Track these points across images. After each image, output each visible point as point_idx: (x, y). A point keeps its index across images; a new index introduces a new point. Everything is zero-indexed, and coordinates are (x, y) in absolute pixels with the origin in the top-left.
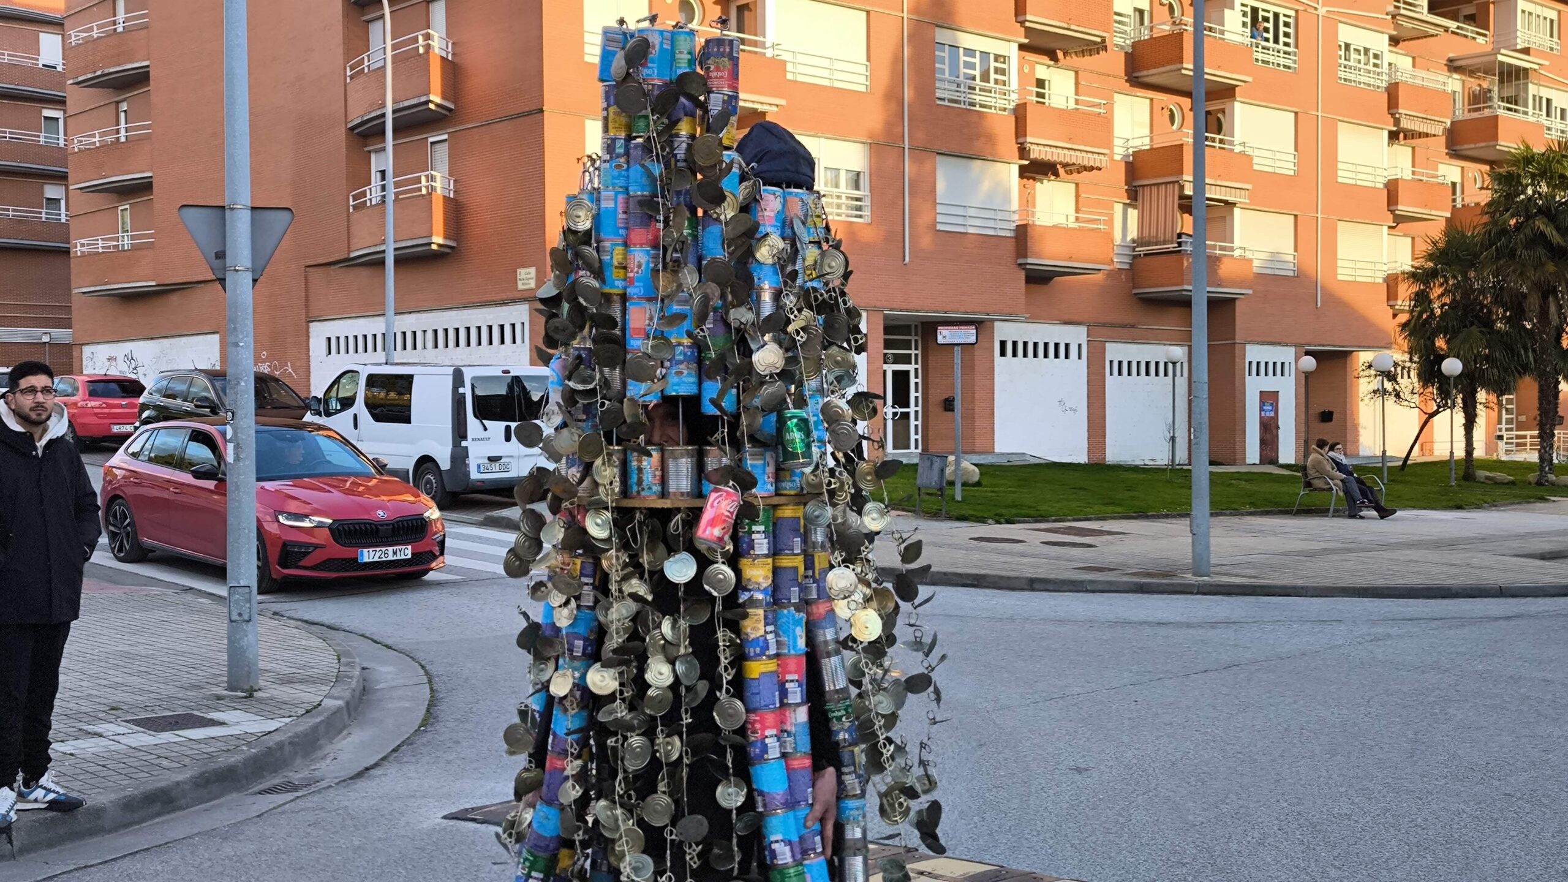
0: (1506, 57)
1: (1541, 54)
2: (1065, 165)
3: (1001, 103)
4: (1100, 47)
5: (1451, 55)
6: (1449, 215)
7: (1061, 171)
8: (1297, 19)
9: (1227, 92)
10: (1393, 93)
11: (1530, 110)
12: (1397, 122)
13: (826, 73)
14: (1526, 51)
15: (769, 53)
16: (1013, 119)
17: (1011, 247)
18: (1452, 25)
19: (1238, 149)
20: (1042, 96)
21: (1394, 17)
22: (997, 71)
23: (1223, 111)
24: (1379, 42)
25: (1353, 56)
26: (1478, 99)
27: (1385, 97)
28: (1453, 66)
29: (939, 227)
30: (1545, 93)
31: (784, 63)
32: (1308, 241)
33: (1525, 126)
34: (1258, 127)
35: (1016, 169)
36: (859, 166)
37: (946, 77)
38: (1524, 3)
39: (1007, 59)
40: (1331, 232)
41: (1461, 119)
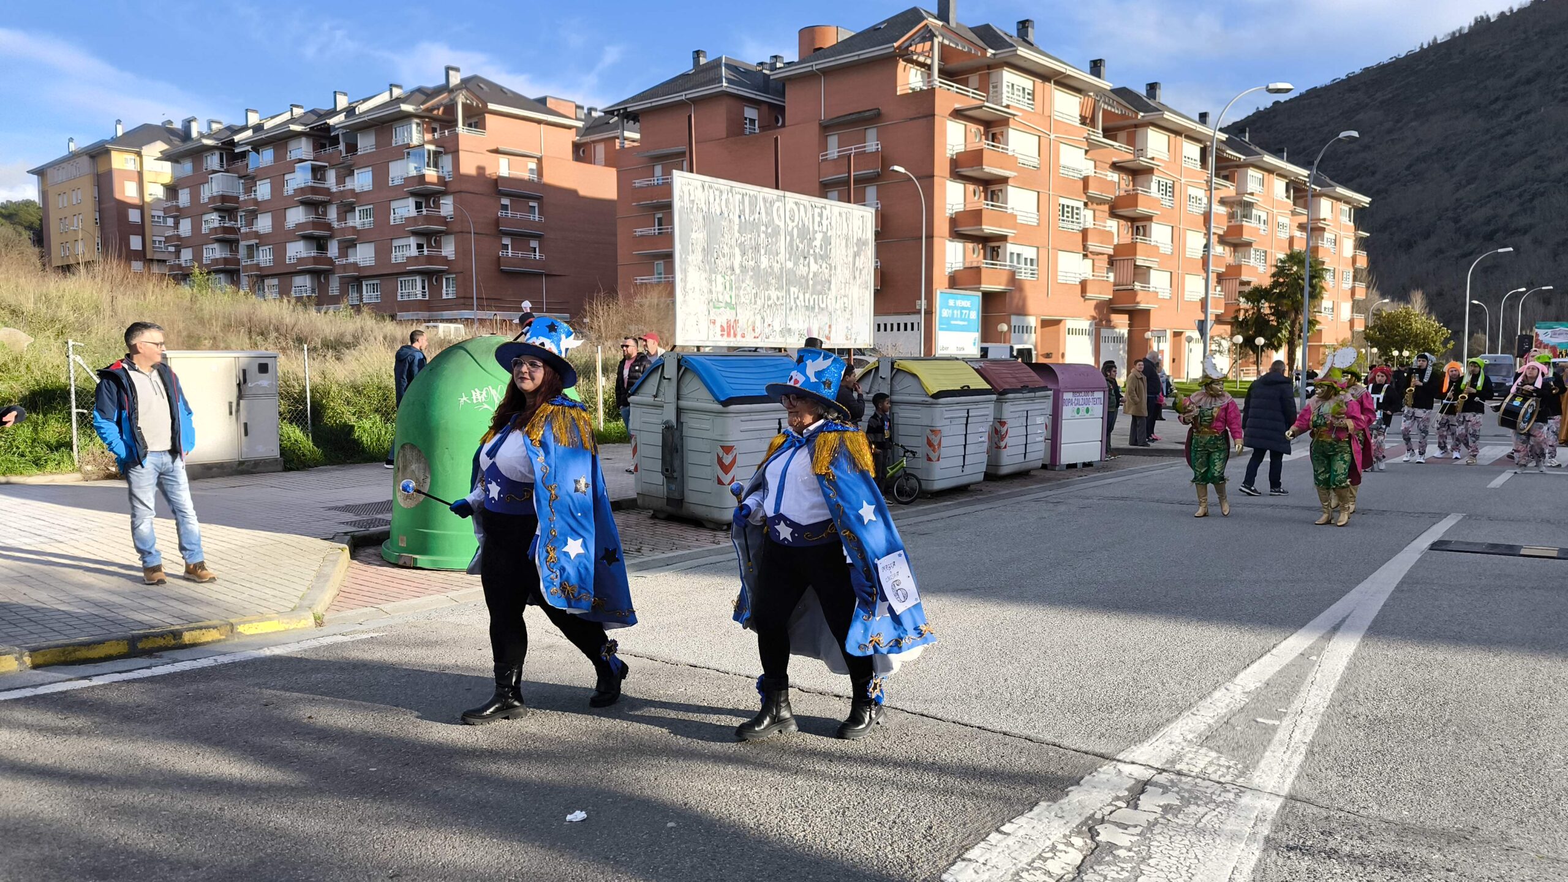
0: (1247, 198)
1: (1258, 195)
3: (1078, 228)
4: (1109, 201)
5: (1222, 196)
6: (1224, 270)
8: (1173, 185)
9: (1149, 218)
10: (1205, 216)
11: (1253, 221)
13: (1026, 219)
14: (1252, 194)
15: (1010, 211)
16: (1081, 234)
18: (1223, 182)
19: (1152, 243)
22: (1077, 214)
23: (1144, 227)
24: (1201, 193)
25: (1192, 200)
26: (1232, 216)
27: (1201, 217)
28: (1223, 202)
29: (1059, 281)
30: (1260, 213)
31: (1016, 216)
32: (1176, 283)
33: (1251, 228)
34: (1159, 233)
35: (1081, 255)
36: (1034, 257)
37: (1061, 218)
38: (1251, 172)
39: (1078, 208)
40: (1183, 279)
41: (1228, 227)
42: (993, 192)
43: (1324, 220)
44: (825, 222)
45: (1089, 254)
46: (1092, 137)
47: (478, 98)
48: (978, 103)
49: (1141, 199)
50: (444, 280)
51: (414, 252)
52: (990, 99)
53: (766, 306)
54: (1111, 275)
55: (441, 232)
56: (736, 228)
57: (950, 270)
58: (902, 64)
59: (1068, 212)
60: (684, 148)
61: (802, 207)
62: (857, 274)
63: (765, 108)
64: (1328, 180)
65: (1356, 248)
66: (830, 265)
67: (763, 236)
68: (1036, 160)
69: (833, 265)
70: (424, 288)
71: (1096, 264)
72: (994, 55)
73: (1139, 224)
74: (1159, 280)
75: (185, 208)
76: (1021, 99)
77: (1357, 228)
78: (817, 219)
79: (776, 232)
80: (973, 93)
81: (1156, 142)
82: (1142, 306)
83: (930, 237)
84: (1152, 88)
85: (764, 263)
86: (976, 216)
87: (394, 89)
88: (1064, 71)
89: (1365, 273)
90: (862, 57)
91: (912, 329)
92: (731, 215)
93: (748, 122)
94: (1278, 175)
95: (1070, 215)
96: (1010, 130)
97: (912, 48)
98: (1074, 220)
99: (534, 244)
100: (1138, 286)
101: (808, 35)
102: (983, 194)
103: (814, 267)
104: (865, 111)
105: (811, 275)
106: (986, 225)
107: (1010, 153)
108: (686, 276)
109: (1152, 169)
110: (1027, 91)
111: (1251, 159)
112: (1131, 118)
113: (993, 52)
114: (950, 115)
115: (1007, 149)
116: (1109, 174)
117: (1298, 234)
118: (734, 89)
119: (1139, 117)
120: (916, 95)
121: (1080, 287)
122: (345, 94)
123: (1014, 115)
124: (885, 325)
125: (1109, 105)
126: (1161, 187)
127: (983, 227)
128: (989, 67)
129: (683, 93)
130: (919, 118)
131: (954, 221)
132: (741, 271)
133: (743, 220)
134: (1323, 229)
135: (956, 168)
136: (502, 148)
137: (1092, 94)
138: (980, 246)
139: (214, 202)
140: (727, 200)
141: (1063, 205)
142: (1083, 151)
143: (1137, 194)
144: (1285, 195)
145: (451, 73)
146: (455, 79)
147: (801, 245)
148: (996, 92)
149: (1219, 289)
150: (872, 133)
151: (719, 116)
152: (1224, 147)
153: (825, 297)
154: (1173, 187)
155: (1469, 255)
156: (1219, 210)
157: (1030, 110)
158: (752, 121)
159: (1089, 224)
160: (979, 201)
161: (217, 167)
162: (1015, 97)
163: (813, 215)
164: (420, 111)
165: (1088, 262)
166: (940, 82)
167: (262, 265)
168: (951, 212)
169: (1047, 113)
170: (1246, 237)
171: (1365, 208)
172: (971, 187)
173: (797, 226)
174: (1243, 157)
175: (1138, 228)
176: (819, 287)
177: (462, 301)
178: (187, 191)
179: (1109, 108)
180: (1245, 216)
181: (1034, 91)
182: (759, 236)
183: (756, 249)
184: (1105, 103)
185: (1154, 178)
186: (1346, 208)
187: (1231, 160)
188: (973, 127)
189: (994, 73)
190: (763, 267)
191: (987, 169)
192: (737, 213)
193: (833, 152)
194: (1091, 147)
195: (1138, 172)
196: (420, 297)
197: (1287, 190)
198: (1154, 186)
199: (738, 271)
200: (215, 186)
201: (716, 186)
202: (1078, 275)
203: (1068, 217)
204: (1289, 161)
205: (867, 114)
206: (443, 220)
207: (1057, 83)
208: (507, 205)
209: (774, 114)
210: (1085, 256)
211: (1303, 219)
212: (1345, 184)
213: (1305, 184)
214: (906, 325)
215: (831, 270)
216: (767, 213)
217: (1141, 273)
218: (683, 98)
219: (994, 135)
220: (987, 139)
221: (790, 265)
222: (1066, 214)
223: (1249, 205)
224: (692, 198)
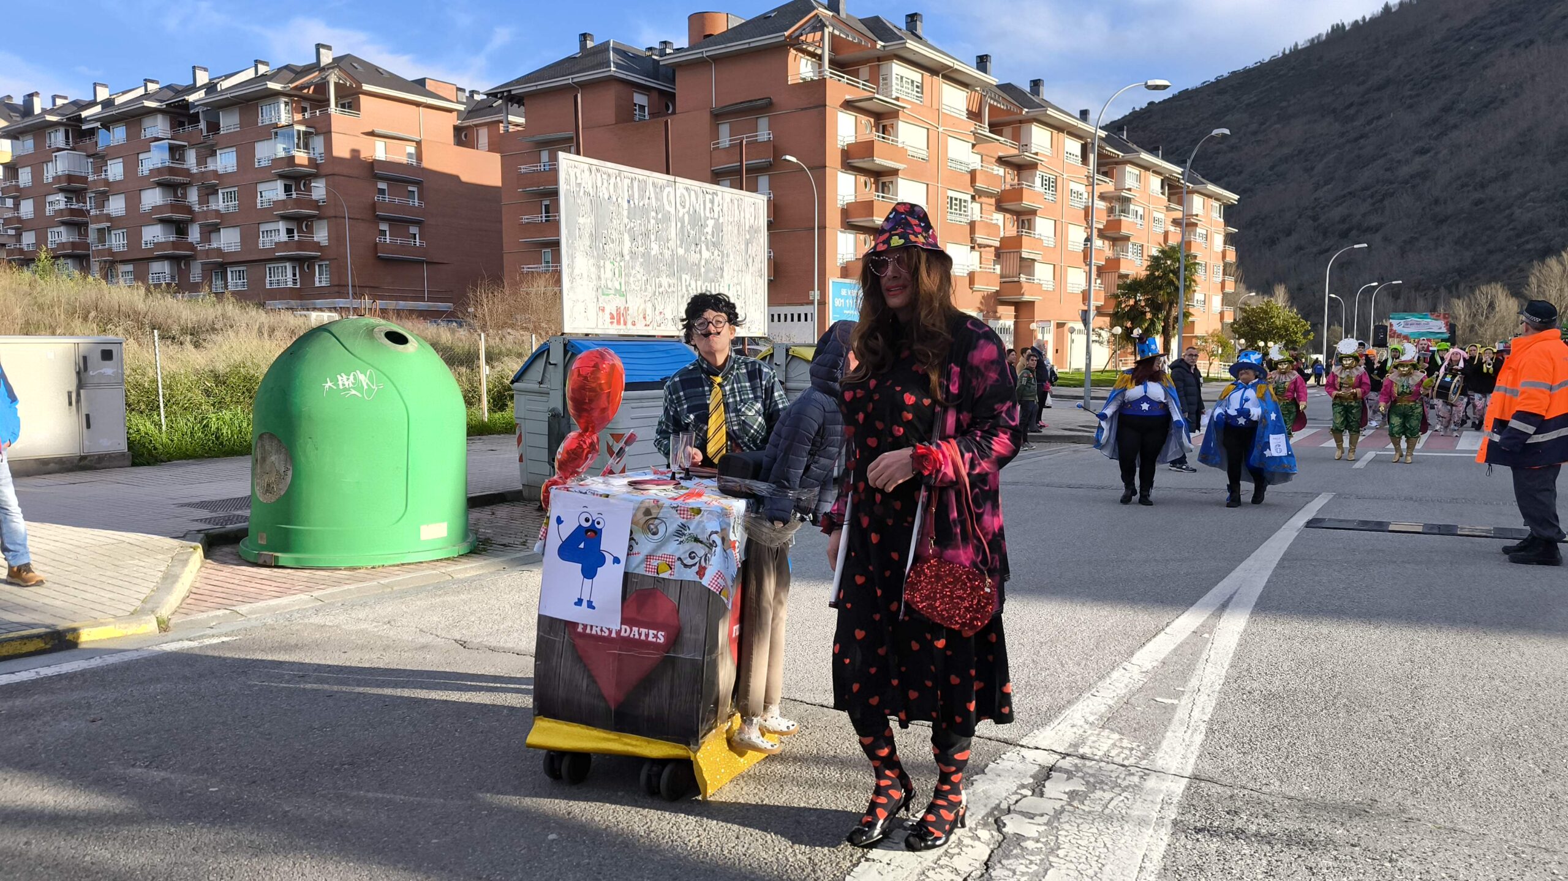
0: (1124, 194)
1: (1136, 191)
3: (966, 221)
4: (995, 195)
5: (1103, 191)
6: (1105, 263)
8: (1056, 180)
9: (1033, 212)
10: (1087, 211)
11: (1130, 216)
14: (1129, 190)
16: (968, 227)
17: (968, 279)
18: (1102, 178)
19: (1037, 237)
21: (1088, 177)
22: (965, 207)
23: (1029, 221)
24: (1082, 189)
25: (1074, 195)
26: (1111, 210)
27: (1083, 212)
28: (1102, 197)
30: (1137, 208)
32: (1059, 275)
33: (1129, 224)
34: (1043, 227)
35: (969, 247)
37: (949, 210)
38: (1129, 168)
39: (965, 201)
40: (1066, 271)
41: (1107, 221)
42: (884, 184)
43: (1197, 215)
44: (716, 209)
45: (976, 247)
46: (979, 131)
47: (353, 78)
48: (867, 95)
49: (1025, 193)
50: (317, 267)
51: (283, 237)
52: (880, 91)
53: (657, 294)
54: (998, 267)
55: (313, 216)
56: (625, 213)
57: (841, 261)
58: (793, 52)
59: (956, 205)
60: (572, 133)
61: (693, 193)
62: (750, 261)
63: (655, 95)
64: (1200, 178)
65: (1225, 243)
66: (722, 252)
67: (653, 221)
68: (925, 153)
69: (725, 252)
70: (294, 275)
71: (983, 256)
72: (884, 46)
73: (1024, 218)
74: (1043, 272)
75: (25, 188)
76: (910, 91)
77: (1226, 224)
78: (709, 205)
79: (667, 218)
80: (863, 85)
81: (1040, 137)
82: (1027, 298)
83: (823, 228)
84: (1036, 84)
85: (655, 248)
86: (867, 207)
87: (260, 66)
88: (952, 65)
89: (1234, 268)
90: (752, 45)
91: (806, 320)
92: (620, 200)
93: (637, 108)
94: (1153, 172)
95: (958, 207)
96: (900, 123)
97: (803, 38)
98: (962, 212)
99: (414, 230)
100: (1023, 278)
101: (697, 21)
102: (874, 186)
103: (706, 254)
104: (756, 100)
105: (703, 263)
107: (900, 145)
108: (573, 262)
109: (1036, 164)
110: (915, 84)
111: (1129, 156)
112: (1016, 114)
113: (883, 44)
114: (841, 106)
115: (897, 142)
116: (996, 168)
117: (1172, 229)
118: (623, 74)
119: (1024, 113)
120: (807, 85)
122: (206, 70)
123: (904, 108)
124: (779, 316)
125: (995, 100)
126: (1044, 182)
127: (875, 218)
128: (879, 59)
129: (570, 77)
130: (810, 108)
131: (846, 212)
132: (631, 257)
133: (632, 205)
134: (1196, 225)
135: (848, 158)
136: (378, 130)
137: (978, 89)
139: (59, 182)
140: (616, 185)
141: (951, 198)
142: (970, 145)
143: (1022, 188)
144: (1160, 191)
145: (322, 51)
146: (326, 58)
147: (692, 232)
148: (886, 84)
149: (1099, 281)
150: (763, 123)
151: (608, 100)
152: (1103, 144)
153: (717, 285)
154: (1056, 182)
155: (1327, 252)
156: (1100, 205)
157: (918, 102)
158: (642, 107)
159: (977, 217)
160: (870, 193)
161: (62, 145)
162: (904, 89)
163: (704, 202)
164: (288, 89)
165: (976, 255)
166: (831, 73)
167: (115, 250)
168: (841, 203)
169: (935, 106)
170: (1124, 231)
171: (1234, 205)
172: (862, 179)
173: (688, 212)
174: (1121, 154)
175: (1023, 221)
176: (711, 275)
177: (336, 289)
178: (28, 169)
179: (995, 104)
180: (1123, 211)
181: (922, 84)
182: (649, 222)
183: (646, 235)
184: (991, 98)
185: (1038, 172)
186: (1216, 204)
187: (1112, 157)
188: (864, 119)
189: (884, 66)
190: (653, 253)
191: (879, 161)
192: (626, 198)
193: (725, 141)
194: (978, 141)
195: (1022, 167)
196: (290, 285)
197: (1162, 187)
198: (1038, 181)
199: (627, 258)
200: (60, 166)
201: (604, 169)
202: (966, 267)
203: (956, 210)
204: (1164, 158)
205: (759, 103)
206: (315, 204)
207: (945, 77)
208: (384, 190)
209: (665, 101)
210: (973, 248)
211: (1178, 215)
212: (1215, 181)
213: (1178, 181)
214: (799, 316)
215: (722, 257)
216: (657, 199)
217: (1027, 265)
218: (570, 81)
219: (884, 127)
220: (877, 131)
221: (681, 251)
222: (954, 207)
223: (1127, 200)
224: (579, 181)
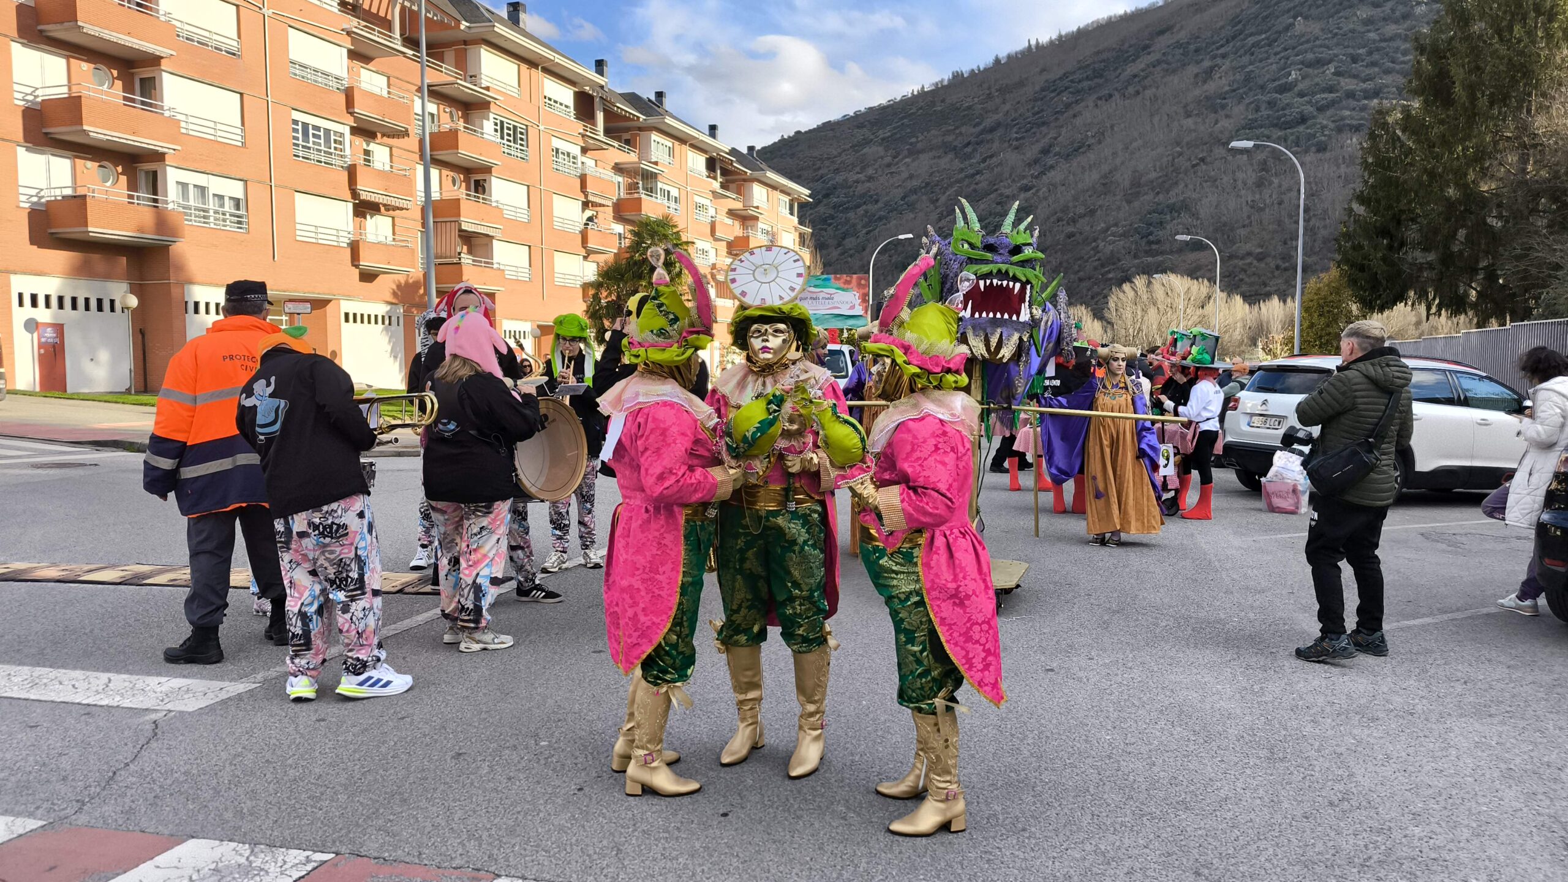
0: (644, 165)
1: (664, 166)
2: (385, 205)
3: (339, 163)
4: (405, 134)
5: (615, 161)
7: (382, 209)
8: (527, 130)
10: (583, 179)
11: (659, 196)
12: (586, 196)
13: (212, 131)
14: (656, 163)
15: (167, 114)
16: (346, 174)
17: (349, 254)
18: (616, 144)
19: (494, 204)
20: (369, 161)
21: (583, 136)
22: (335, 142)
25: (561, 156)
27: (579, 181)
28: (618, 169)
29: (298, 238)
30: (667, 188)
31: (178, 121)
32: (539, 262)
34: (506, 193)
35: (350, 206)
36: (240, 195)
37: (300, 142)
38: (655, 136)
39: (342, 135)
40: (551, 256)
41: (620, 198)
42: (144, 82)
43: (757, 207)
49: (463, 138)
57: (35, 200)
59: (316, 136)
65: (800, 244)
68: (235, 44)
74: (508, 255)
77: (801, 223)
81: (496, 68)
86: (72, 107)
95: (321, 141)
98: (331, 150)
100: (469, 260)
102: (118, 82)
106: (90, 125)
107: (162, 17)
109: (489, 103)
112: (451, 28)
115: (157, 11)
116: (418, 100)
117: (724, 220)
119: (462, 27)
121: (349, 250)
126: (506, 131)
131: (35, 115)
134: (757, 218)
135: (39, 23)
138: (120, 169)
141: (306, 125)
142: (345, 51)
144: (706, 173)
154: (526, 133)
156: (612, 178)
168: (27, 97)
170: (647, 214)
171: (807, 202)
174: (642, 117)
180: (648, 189)
185: (492, 116)
186: (787, 199)
187: (629, 119)
191: (91, 29)
194: (368, 50)
195: (470, 107)
197: (710, 168)
198: (488, 126)
202: (342, 233)
203: (315, 143)
211: (738, 205)
213: (731, 164)
217: (474, 243)
223: (649, 177)
